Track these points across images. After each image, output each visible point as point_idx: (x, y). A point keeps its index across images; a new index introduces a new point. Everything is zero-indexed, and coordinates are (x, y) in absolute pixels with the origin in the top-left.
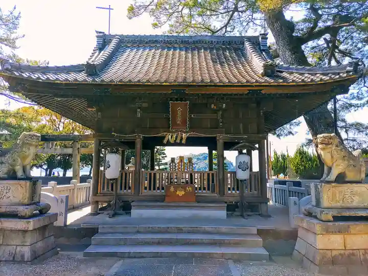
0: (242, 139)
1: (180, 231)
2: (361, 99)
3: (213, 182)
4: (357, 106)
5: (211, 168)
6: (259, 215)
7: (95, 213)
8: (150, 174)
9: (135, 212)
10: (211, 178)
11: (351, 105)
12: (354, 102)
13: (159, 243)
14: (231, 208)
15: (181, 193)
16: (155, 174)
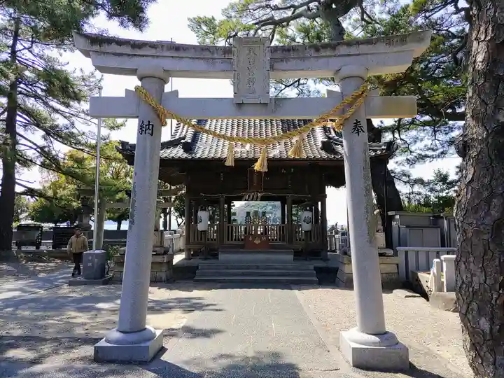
0: (307, 198)
1: (258, 268)
2: (437, 150)
3: (283, 232)
4: (432, 157)
5: (283, 221)
6: (321, 259)
7: (188, 258)
8: (228, 227)
9: (222, 257)
10: (282, 229)
11: (426, 156)
12: (430, 153)
13: (243, 274)
14: (298, 255)
15: (257, 242)
16: (232, 227)
